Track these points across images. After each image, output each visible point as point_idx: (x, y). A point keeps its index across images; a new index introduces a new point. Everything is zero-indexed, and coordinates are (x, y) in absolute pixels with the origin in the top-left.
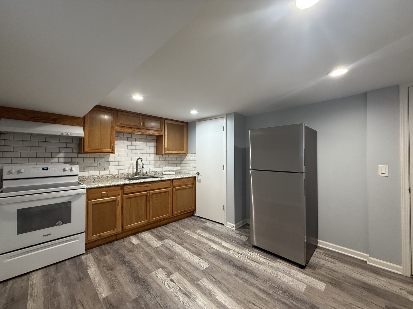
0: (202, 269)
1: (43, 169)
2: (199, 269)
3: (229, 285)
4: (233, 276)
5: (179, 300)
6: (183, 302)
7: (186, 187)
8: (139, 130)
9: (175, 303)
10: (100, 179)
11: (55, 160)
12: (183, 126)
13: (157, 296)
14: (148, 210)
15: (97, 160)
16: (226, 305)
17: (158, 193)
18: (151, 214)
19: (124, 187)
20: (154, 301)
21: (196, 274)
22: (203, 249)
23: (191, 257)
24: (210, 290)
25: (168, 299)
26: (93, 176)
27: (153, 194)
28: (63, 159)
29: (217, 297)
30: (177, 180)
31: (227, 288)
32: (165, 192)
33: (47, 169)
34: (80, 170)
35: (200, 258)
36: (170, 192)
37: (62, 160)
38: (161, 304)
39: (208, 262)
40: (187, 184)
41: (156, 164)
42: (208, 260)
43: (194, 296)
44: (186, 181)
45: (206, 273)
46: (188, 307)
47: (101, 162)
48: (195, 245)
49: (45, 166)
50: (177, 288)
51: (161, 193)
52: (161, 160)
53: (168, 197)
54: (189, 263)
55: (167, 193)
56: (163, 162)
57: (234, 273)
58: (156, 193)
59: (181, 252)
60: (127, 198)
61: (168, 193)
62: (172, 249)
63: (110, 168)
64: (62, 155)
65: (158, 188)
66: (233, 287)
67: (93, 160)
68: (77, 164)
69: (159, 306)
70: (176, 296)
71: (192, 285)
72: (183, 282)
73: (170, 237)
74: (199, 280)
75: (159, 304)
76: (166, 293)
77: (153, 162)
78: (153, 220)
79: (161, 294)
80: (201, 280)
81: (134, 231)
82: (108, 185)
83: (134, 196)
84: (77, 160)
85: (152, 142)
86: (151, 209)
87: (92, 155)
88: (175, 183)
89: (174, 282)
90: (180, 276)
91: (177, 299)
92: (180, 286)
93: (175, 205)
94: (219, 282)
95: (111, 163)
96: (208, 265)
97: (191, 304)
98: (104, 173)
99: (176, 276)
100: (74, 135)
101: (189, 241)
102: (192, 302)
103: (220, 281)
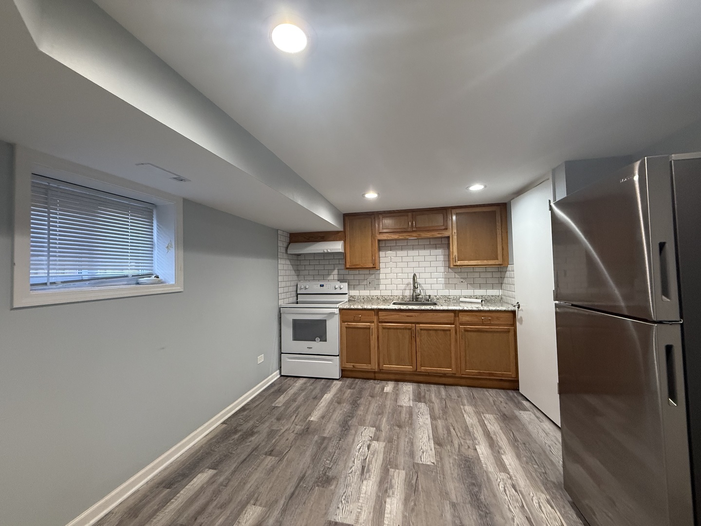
0: (417, 460)
1: (321, 286)
2: (413, 459)
3: (423, 505)
4: (448, 502)
5: (352, 467)
6: (352, 472)
7: (491, 328)
8: (409, 234)
9: (345, 466)
10: (370, 300)
11: (331, 277)
12: (494, 212)
13: (340, 448)
14: (414, 352)
15: (366, 276)
16: (386, 515)
17: (430, 330)
18: (419, 359)
19: (380, 313)
20: (334, 450)
21: (402, 460)
22: (456, 442)
23: (425, 439)
24: (392, 487)
25: (345, 458)
26: (363, 296)
27: (421, 329)
28: (337, 275)
29: (388, 500)
30: (468, 313)
31: (415, 504)
32: (444, 330)
33: (323, 286)
34: (349, 289)
35: (435, 448)
36: (453, 332)
37: (336, 277)
38: (335, 457)
39: (439, 460)
40: (492, 323)
41: (447, 285)
42: (441, 458)
43: (367, 477)
44: (491, 317)
45: (415, 469)
46: (350, 480)
47: (371, 280)
48: (452, 430)
49: (322, 283)
50: (364, 456)
51: (436, 330)
52: (457, 276)
53: (450, 340)
54: (412, 443)
55: (448, 332)
56: (462, 280)
57: (455, 501)
58: (428, 330)
59: (421, 427)
60: (384, 328)
61: (450, 334)
62: (414, 417)
63: (382, 287)
64: (336, 272)
65: (429, 321)
66: (425, 512)
67: (362, 277)
68: (346, 282)
69: (331, 457)
70: (354, 462)
71: (382, 466)
72: (377, 456)
73: (433, 403)
74: (396, 467)
75: (334, 455)
76: (350, 452)
77: (442, 280)
78: (423, 370)
79: (345, 449)
80: (397, 471)
81: (398, 377)
82: (360, 307)
83: (392, 327)
84: (349, 277)
85: (440, 248)
86: (419, 351)
87: (362, 272)
88: (464, 318)
89: (368, 449)
90: (383, 449)
91: (351, 465)
92: (368, 457)
93: (465, 357)
94: (416, 490)
95: (382, 281)
96: (434, 463)
97: (355, 480)
98: (375, 293)
99: (379, 446)
100: (333, 251)
101: (451, 420)
102: (359, 479)
103: (418, 491)
